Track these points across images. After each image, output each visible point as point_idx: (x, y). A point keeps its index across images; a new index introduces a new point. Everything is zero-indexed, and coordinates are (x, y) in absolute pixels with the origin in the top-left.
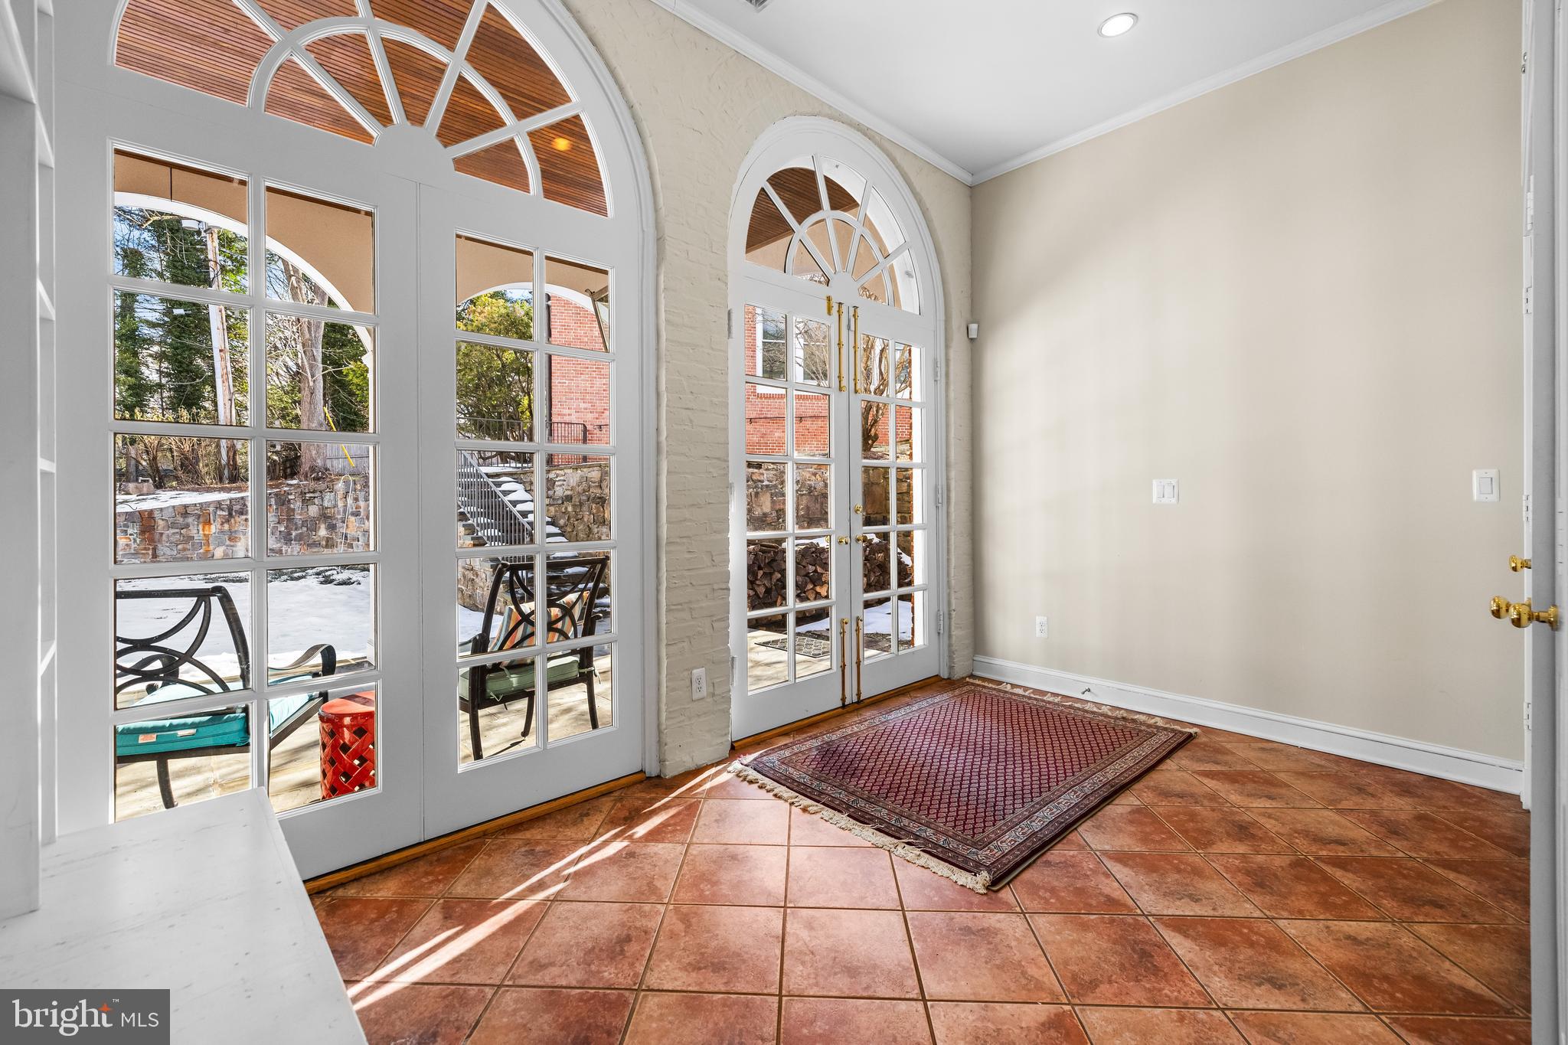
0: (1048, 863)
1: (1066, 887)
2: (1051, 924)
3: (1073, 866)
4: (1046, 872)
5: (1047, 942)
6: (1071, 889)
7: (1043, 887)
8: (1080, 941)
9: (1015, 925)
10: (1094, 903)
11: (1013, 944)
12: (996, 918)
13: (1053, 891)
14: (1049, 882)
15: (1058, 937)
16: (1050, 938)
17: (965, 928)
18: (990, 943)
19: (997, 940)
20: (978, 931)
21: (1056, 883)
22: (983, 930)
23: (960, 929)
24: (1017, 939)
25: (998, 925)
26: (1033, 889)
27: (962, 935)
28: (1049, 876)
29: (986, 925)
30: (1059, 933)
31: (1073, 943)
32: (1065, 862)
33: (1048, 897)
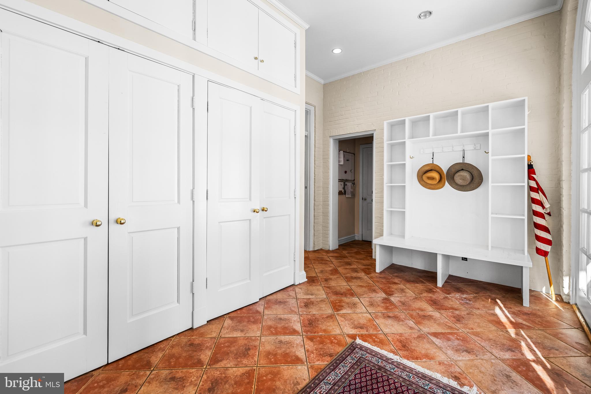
0: (331, 355)
1: (326, 344)
2: (335, 331)
3: (320, 355)
4: (333, 351)
5: (337, 326)
6: (324, 344)
7: (335, 344)
8: (327, 326)
9: (347, 330)
10: (318, 338)
11: (347, 325)
12: (352, 332)
13: (332, 342)
14: (332, 346)
15: (334, 327)
16: (337, 327)
17: (362, 329)
18: (354, 325)
19: (352, 326)
20: (358, 328)
21: (330, 345)
22: (357, 328)
23: (364, 328)
24: (346, 326)
25: (352, 330)
26: (339, 344)
27: (363, 327)
28: (332, 349)
29: (356, 330)
30: (333, 329)
31: (329, 326)
32: (323, 357)
33: (334, 340)
